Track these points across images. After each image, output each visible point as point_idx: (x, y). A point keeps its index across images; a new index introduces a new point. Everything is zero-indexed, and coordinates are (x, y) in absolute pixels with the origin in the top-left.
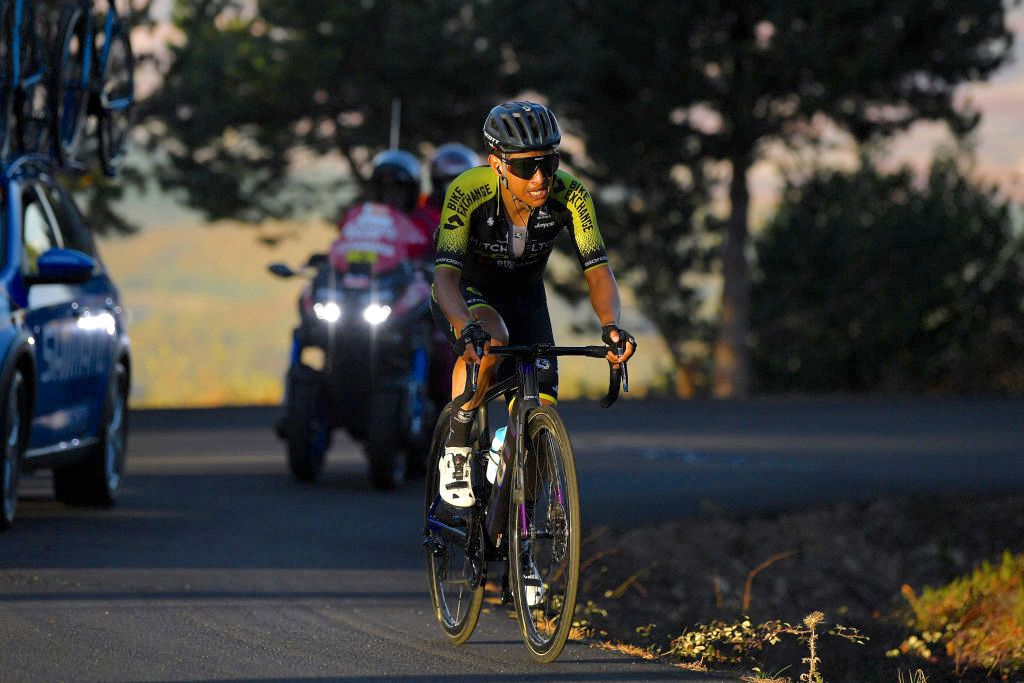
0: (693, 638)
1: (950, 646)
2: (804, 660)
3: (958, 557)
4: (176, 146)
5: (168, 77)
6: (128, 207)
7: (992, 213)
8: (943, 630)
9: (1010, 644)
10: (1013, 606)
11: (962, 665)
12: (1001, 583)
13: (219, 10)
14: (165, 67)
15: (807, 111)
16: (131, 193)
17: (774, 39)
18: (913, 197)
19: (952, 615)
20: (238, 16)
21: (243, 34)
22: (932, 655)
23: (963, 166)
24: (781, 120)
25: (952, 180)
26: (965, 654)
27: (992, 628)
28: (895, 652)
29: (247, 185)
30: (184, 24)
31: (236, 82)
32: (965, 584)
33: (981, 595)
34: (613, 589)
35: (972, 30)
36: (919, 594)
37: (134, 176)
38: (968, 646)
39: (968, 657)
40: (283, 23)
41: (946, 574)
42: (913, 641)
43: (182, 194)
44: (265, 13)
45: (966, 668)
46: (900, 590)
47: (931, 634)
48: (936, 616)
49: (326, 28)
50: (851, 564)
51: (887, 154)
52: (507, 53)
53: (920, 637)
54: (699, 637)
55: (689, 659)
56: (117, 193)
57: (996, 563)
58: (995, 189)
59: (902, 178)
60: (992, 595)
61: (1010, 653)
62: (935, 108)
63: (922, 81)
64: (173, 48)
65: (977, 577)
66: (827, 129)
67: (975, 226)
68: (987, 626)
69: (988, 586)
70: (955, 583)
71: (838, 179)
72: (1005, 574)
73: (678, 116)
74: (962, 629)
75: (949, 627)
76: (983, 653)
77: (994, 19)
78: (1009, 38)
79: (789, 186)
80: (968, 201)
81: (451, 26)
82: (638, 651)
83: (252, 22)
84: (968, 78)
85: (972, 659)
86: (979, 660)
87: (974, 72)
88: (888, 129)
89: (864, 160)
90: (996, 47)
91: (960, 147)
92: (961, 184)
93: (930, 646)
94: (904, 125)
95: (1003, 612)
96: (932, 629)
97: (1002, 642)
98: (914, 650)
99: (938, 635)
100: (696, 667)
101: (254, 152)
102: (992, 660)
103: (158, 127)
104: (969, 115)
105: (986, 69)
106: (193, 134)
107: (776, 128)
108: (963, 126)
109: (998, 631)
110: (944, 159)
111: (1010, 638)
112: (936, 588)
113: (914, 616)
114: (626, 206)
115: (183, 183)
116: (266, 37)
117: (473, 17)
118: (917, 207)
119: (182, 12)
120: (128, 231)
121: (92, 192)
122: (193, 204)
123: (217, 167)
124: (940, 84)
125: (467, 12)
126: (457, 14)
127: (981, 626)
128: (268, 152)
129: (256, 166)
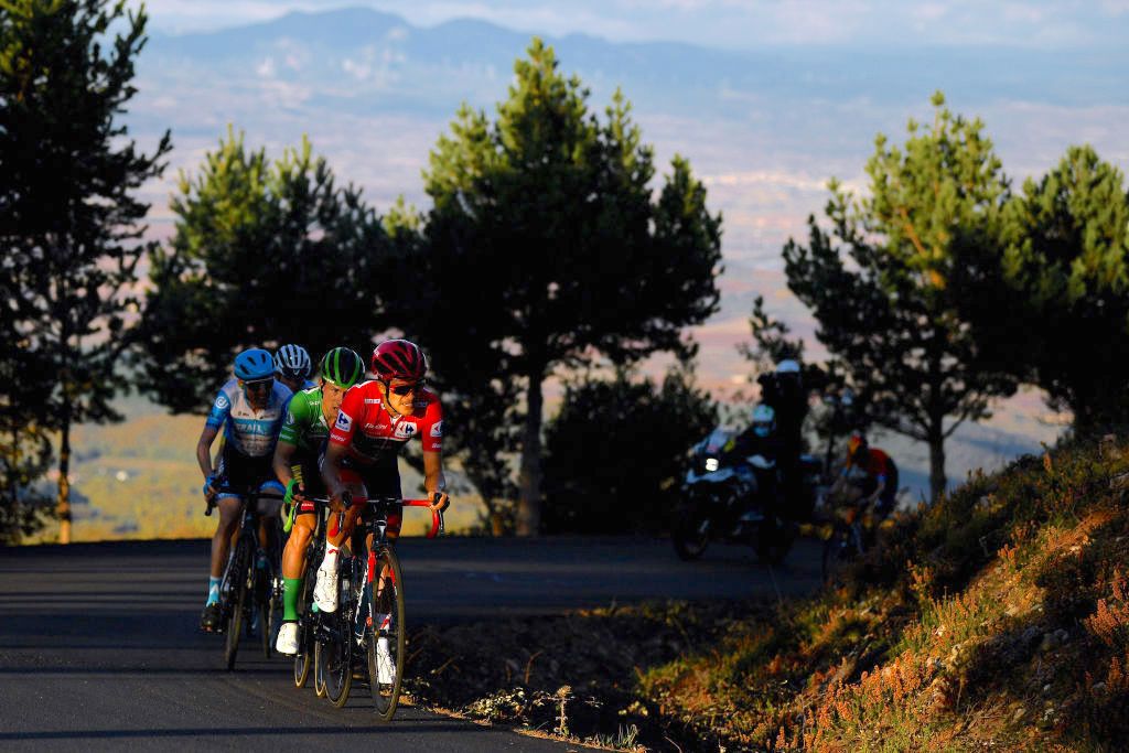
0: (485, 703)
1: (662, 707)
2: (557, 718)
3: (675, 646)
4: (151, 361)
5: (145, 314)
6: (118, 403)
7: (707, 411)
8: (658, 697)
9: (702, 705)
11: (668, 720)
13: (181, 270)
14: (143, 307)
15: (581, 342)
16: (119, 393)
17: (556, 292)
18: (654, 401)
19: (665, 686)
20: (195, 275)
21: (199, 285)
22: (649, 713)
23: (687, 380)
24: (565, 348)
25: (679, 390)
26: (671, 713)
27: (691, 695)
28: (625, 712)
29: (200, 389)
30: (156, 279)
31: (193, 320)
32: (676, 665)
33: (686, 673)
34: (436, 667)
35: (692, 288)
36: (645, 671)
37: (122, 383)
38: (674, 707)
39: (673, 715)
40: (225, 279)
41: (665, 658)
42: (637, 704)
43: (155, 395)
44: (212, 272)
46: (633, 670)
48: (656, 687)
49: (254, 282)
50: (603, 651)
51: (636, 371)
52: (379, 302)
54: (488, 702)
55: (482, 717)
56: (110, 394)
58: (708, 397)
59: (646, 387)
61: (701, 712)
62: (668, 342)
63: (659, 324)
64: (150, 295)
65: (683, 661)
66: (596, 357)
67: (695, 420)
68: (688, 694)
70: (669, 665)
71: (602, 387)
73: (494, 345)
74: (670, 696)
75: (664, 695)
76: (683, 712)
77: (708, 283)
78: (717, 295)
79: (569, 392)
80: (690, 404)
81: (340, 281)
82: (447, 712)
83: (205, 278)
84: (690, 323)
85: (675, 716)
87: (693, 319)
88: (636, 355)
89: (620, 375)
90: (708, 301)
91: (685, 365)
92: (686, 391)
93: (648, 707)
94: (647, 353)
96: (651, 696)
97: (696, 705)
98: (637, 710)
99: (656, 700)
100: (484, 723)
101: (205, 367)
103: (138, 349)
104: (690, 345)
105: (702, 315)
106: (162, 353)
107: (560, 354)
108: (686, 354)
109: (694, 697)
110: (674, 373)
111: (702, 701)
112: (657, 667)
113: (641, 686)
114: (458, 404)
115: (154, 388)
116: (214, 288)
117: (355, 275)
118: (655, 408)
119: (156, 271)
120: (117, 418)
121: (92, 393)
122: (162, 402)
123: (179, 376)
124: (670, 326)
125: (351, 272)
126: (344, 274)
127: (683, 693)
128: (213, 366)
129: (206, 375)
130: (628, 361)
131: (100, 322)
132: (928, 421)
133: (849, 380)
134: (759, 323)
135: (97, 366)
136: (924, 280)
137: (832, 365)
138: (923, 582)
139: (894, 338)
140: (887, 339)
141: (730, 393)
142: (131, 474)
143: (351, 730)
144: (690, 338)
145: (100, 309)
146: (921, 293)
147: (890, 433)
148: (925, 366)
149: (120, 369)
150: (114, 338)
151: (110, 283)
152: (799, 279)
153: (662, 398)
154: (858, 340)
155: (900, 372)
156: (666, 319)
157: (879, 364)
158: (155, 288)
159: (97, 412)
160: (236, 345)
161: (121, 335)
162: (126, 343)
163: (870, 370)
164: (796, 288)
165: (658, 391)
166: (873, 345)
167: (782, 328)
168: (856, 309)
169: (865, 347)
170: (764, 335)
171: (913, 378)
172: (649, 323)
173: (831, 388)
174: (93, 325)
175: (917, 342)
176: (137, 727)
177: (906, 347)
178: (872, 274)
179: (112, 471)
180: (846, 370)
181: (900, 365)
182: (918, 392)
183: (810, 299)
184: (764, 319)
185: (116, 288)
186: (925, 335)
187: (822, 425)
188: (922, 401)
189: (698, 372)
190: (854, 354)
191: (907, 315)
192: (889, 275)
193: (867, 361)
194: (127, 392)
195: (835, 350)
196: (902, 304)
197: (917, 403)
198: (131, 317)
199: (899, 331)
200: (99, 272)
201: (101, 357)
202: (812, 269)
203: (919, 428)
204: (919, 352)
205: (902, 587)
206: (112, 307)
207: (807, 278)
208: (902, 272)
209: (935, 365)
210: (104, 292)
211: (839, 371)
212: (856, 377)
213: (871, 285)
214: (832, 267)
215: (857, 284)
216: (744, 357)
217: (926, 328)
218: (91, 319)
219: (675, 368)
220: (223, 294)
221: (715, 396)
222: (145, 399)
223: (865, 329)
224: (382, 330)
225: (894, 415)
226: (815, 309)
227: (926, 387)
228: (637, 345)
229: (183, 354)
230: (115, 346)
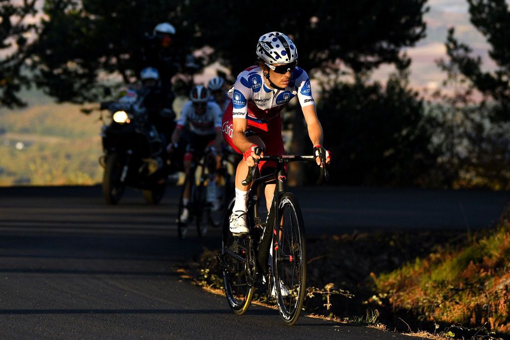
1: (391, 300)
2: (324, 305)
3: (396, 260)
4: (45, 68)
5: (41, 36)
6: (23, 94)
7: (415, 104)
8: (388, 293)
9: (418, 299)
10: (419, 282)
11: (396, 308)
12: (415, 272)
13: (66, 6)
14: (40, 31)
15: (332, 57)
16: (23, 88)
17: (317, 24)
18: (380, 97)
19: (392, 286)
20: (74, 9)
21: (76, 17)
22: (383, 303)
23: (403, 83)
24: (321, 61)
25: (397, 90)
26: (397, 303)
27: (410, 292)
28: (366, 302)
29: (77, 86)
30: (48, 11)
31: (73, 39)
32: (399, 272)
33: (406, 277)
35: (407, 22)
36: (378, 276)
37: (25, 81)
38: (399, 300)
39: (399, 305)
40: (94, 12)
41: (390, 268)
42: (374, 297)
43: (47, 89)
44: (86, 7)
45: (397, 310)
46: (369, 274)
47: (383, 294)
48: (386, 286)
49: (114, 15)
50: (348, 263)
51: (368, 78)
52: (197, 28)
53: (377, 296)
56: (17, 88)
57: (413, 262)
58: (417, 94)
59: (376, 87)
60: (410, 277)
61: (418, 303)
62: (390, 57)
63: (385, 45)
64: (43, 22)
65: (404, 269)
66: (343, 67)
67: (408, 110)
68: (407, 291)
69: (408, 273)
70: (394, 272)
71: (346, 87)
72: (417, 268)
74: (396, 292)
75: (391, 291)
76: (405, 303)
77: (418, 18)
78: (424, 26)
79: (324, 91)
80: (404, 99)
81: (172, 15)
83: (81, 11)
84: (406, 45)
85: (400, 306)
86: (404, 306)
87: (408, 42)
88: (370, 66)
89: (358, 79)
90: (418, 30)
91: (401, 74)
92: (402, 91)
93: (381, 299)
94: (376, 65)
95: (415, 284)
96: (383, 292)
97: (413, 298)
98: (374, 301)
99: (386, 295)
101: (80, 71)
102: (409, 306)
103: (36, 58)
104: (406, 59)
105: (413, 40)
106: (52, 62)
107: (319, 65)
108: (403, 65)
109: (412, 293)
110: (394, 79)
111: (418, 296)
112: (386, 274)
113: (376, 286)
115: (47, 84)
116: (87, 18)
117: (182, 11)
118: (382, 101)
119: (48, 6)
120: (21, 105)
121: (5, 88)
122: (51, 94)
123: (63, 77)
124: (392, 47)
125: (179, 9)
126: (174, 9)
127: (405, 291)
128: (86, 71)
129: (81, 77)
130: (364, 70)
131: (11, 40)
134: (452, 46)
135: (9, 69)
137: (500, 74)
141: (431, 92)
142: (27, 145)
143: (187, 312)
144: (405, 55)
145: (11, 31)
149: (25, 72)
150: (20, 51)
151: (18, 14)
152: (478, 16)
153: (385, 95)
156: (390, 41)
158: (47, 18)
159: (9, 100)
160: (101, 56)
161: (25, 48)
162: (28, 55)
164: (476, 22)
165: (383, 91)
167: (467, 49)
170: (455, 53)
172: (378, 45)
173: (499, 89)
174: (7, 41)
176: (43, 308)
179: (13, 143)
183: (485, 29)
184: (455, 43)
185: (23, 17)
187: (493, 114)
189: (410, 78)
194: (29, 87)
195: (501, 64)
198: (31, 37)
200: (12, 6)
201: (12, 63)
202: (487, 10)
206: (20, 30)
207: (484, 16)
210: (14, 20)
211: (505, 78)
214: (500, 9)
216: (440, 69)
218: (5, 37)
219: (394, 75)
220: (94, 22)
221: (421, 94)
222: (41, 91)
224: (199, 47)
226: (489, 36)
228: (370, 59)
229: (65, 62)
230: (21, 56)
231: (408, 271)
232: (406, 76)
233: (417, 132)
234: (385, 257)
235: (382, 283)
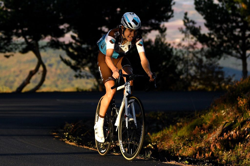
1: (158, 146)
3: (160, 126)
7: (169, 50)
8: (156, 142)
9: (171, 145)
10: (172, 137)
11: (160, 150)
12: (170, 132)
17: (120, 11)
18: (152, 47)
19: (158, 139)
21: (1, 10)
22: (154, 148)
23: (163, 40)
25: (160, 43)
26: (161, 147)
27: (167, 142)
28: (146, 147)
29: (2, 44)
32: (162, 132)
33: (165, 134)
34: (83, 134)
35: (164, 9)
36: (151, 134)
38: (162, 146)
39: (161, 148)
40: (10, 8)
41: (158, 130)
42: (150, 145)
44: (6, 5)
45: (161, 151)
46: (147, 134)
47: (154, 143)
48: (155, 139)
49: (20, 9)
51: (146, 37)
52: (61, 15)
53: (151, 144)
57: (168, 127)
58: (170, 45)
59: (149, 42)
60: (167, 135)
61: (171, 147)
62: (156, 27)
63: (153, 21)
65: (164, 131)
67: (165, 53)
68: (166, 141)
69: (166, 133)
70: (159, 132)
72: (170, 130)
73: (99, 29)
74: (160, 142)
75: (158, 142)
76: (165, 147)
77: (169, 8)
78: (172, 11)
80: (163, 47)
81: (48, 8)
82: (88, 148)
83: (3, 7)
84: (164, 21)
85: (162, 149)
86: (164, 149)
87: (165, 20)
88: (146, 32)
90: (170, 14)
91: (162, 35)
92: (162, 43)
93: (153, 146)
94: (149, 31)
95: (170, 138)
97: (169, 145)
98: (150, 147)
99: (155, 143)
101: (4, 37)
102: (167, 149)
104: (164, 28)
105: (167, 19)
108: (163, 31)
109: (168, 142)
110: (158, 38)
111: (171, 144)
112: (155, 133)
113: (150, 139)
114: (87, 48)
116: (6, 11)
118: (152, 49)
124: (157, 22)
125: (52, 5)
126: (49, 6)
127: (165, 141)
128: (7, 37)
129: (4, 39)
130: (143, 34)
132: (241, 52)
133: (216, 39)
134: (186, 21)
136: (240, 6)
137: (210, 34)
138: (243, 103)
139: (230, 25)
140: (228, 26)
141: (177, 44)
143: (57, 154)
144: (163, 26)
146: (239, 10)
147: (229, 56)
148: (240, 34)
152: (199, 6)
153: (154, 46)
154: (218, 26)
155: (232, 37)
156: (156, 19)
157: (225, 34)
160: (14, 29)
163: (222, 36)
164: (198, 9)
165: (153, 43)
166: (223, 28)
167: (194, 22)
168: (218, 16)
169: (221, 28)
170: (188, 25)
171: (237, 38)
172: (150, 21)
173: (210, 42)
175: (238, 27)
177: (234, 28)
178: (223, 4)
180: (215, 36)
181: (232, 34)
182: (238, 43)
183: (202, 13)
184: (188, 19)
186: (240, 24)
187: (207, 54)
188: (240, 46)
190: (217, 31)
191: (234, 18)
192: (229, 5)
193: (221, 33)
195: (211, 29)
196: (233, 14)
197: (238, 46)
199: (232, 23)
202: (203, 3)
203: (239, 55)
204: (238, 30)
205: (236, 106)
207: (202, 6)
208: (232, 4)
209: (244, 34)
211: (212, 36)
212: (218, 38)
213: (223, 8)
214: (210, 2)
215: (218, 8)
216: (181, 33)
217: (241, 22)
219: (158, 36)
220: (10, 12)
221: (172, 45)
223: (221, 23)
224: (62, 24)
225: (230, 50)
226: (204, 16)
227: (241, 41)
228: (146, 28)
231: (166, 132)
232: (164, 36)
233: (170, 63)
234: (155, 125)
235: (153, 138)
